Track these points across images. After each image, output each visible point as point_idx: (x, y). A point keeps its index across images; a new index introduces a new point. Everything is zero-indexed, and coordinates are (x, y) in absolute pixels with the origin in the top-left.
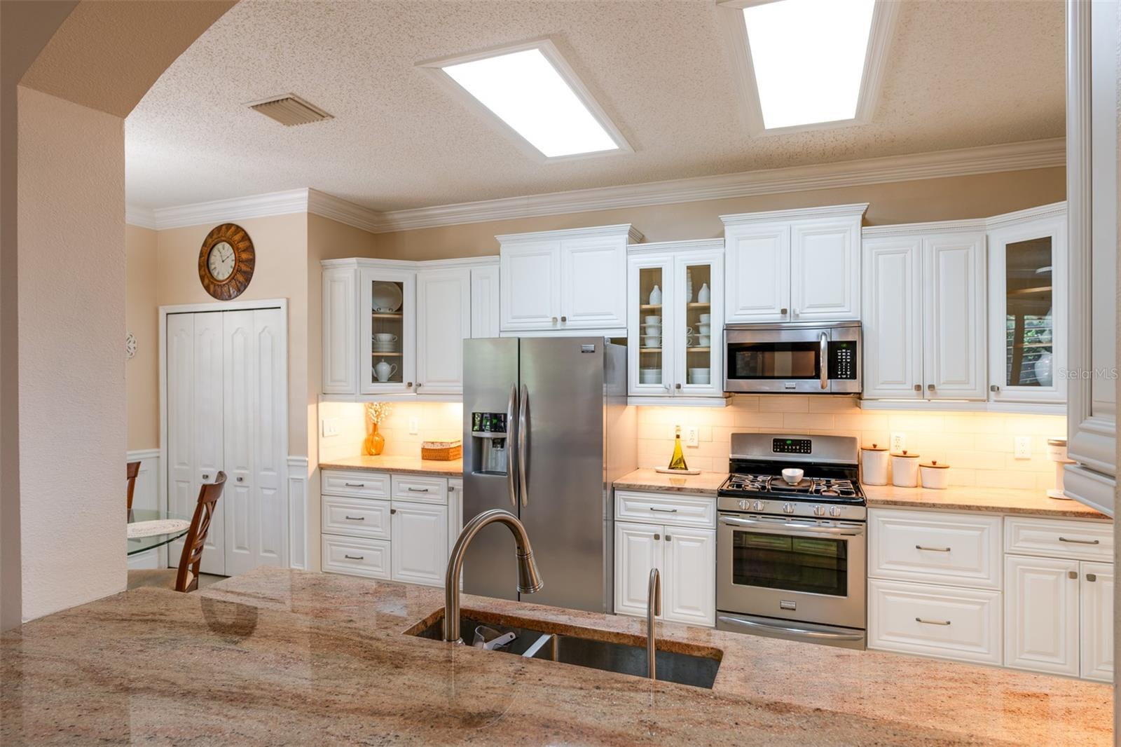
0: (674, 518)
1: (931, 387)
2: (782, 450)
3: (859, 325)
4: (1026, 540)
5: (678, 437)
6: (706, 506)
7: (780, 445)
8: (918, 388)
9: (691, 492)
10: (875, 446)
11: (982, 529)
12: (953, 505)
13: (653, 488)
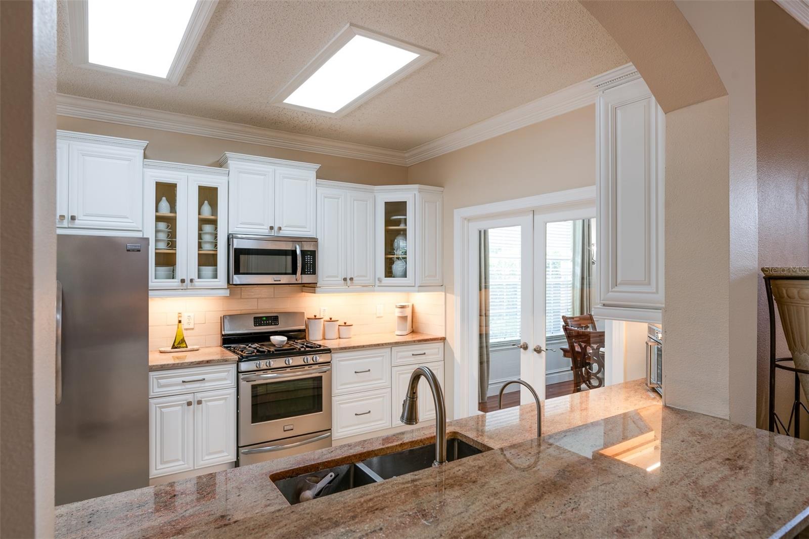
0: (203, 385)
1: (351, 279)
2: (260, 325)
3: (315, 241)
4: (400, 358)
5: (180, 322)
6: (228, 371)
7: (258, 321)
8: (345, 279)
9: (218, 362)
10: (315, 316)
11: (383, 356)
12: (371, 345)
13: (186, 364)
